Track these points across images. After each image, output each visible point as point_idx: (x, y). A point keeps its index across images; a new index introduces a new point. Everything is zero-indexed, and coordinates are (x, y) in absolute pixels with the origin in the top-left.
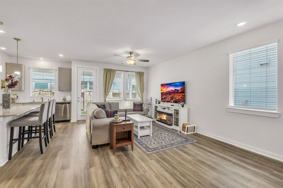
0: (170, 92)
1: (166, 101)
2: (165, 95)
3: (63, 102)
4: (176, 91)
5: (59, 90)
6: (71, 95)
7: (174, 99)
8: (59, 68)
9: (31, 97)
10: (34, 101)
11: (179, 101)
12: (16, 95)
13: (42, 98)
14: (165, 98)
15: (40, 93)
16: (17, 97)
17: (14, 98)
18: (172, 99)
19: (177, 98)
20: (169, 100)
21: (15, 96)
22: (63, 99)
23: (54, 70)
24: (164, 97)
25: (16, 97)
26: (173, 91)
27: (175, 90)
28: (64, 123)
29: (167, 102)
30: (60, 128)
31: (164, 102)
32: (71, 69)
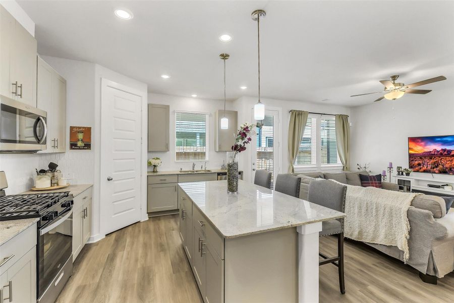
0: (432, 154)
1: (422, 170)
2: (421, 158)
4: (446, 153)
7: (441, 166)
11: (450, 169)
14: (419, 164)
18: (437, 167)
19: (447, 166)
20: (429, 168)
24: (417, 162)
26: (438, 152)
27: (445, 150)
29: (425, 171)
31: (418, 171)
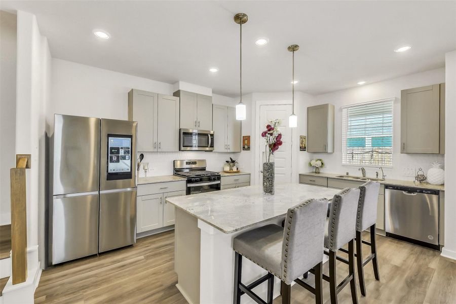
3: (417, 185)
5: (404, 150)
6: (443, 168)
8: (403, 92)
9: (344, 166)
10: (347, 174)
12: (320, 160)
13: (363, 170)
15: (372, 155)
16: (322, 163)
17: (317, 166)
21: (319, 163)
22: (417, 177)
23: (391, 101)
25: (321, 165)
28: (418, 249)
30: (397, 268)
32: (444, 84)
